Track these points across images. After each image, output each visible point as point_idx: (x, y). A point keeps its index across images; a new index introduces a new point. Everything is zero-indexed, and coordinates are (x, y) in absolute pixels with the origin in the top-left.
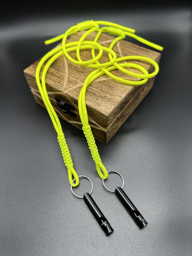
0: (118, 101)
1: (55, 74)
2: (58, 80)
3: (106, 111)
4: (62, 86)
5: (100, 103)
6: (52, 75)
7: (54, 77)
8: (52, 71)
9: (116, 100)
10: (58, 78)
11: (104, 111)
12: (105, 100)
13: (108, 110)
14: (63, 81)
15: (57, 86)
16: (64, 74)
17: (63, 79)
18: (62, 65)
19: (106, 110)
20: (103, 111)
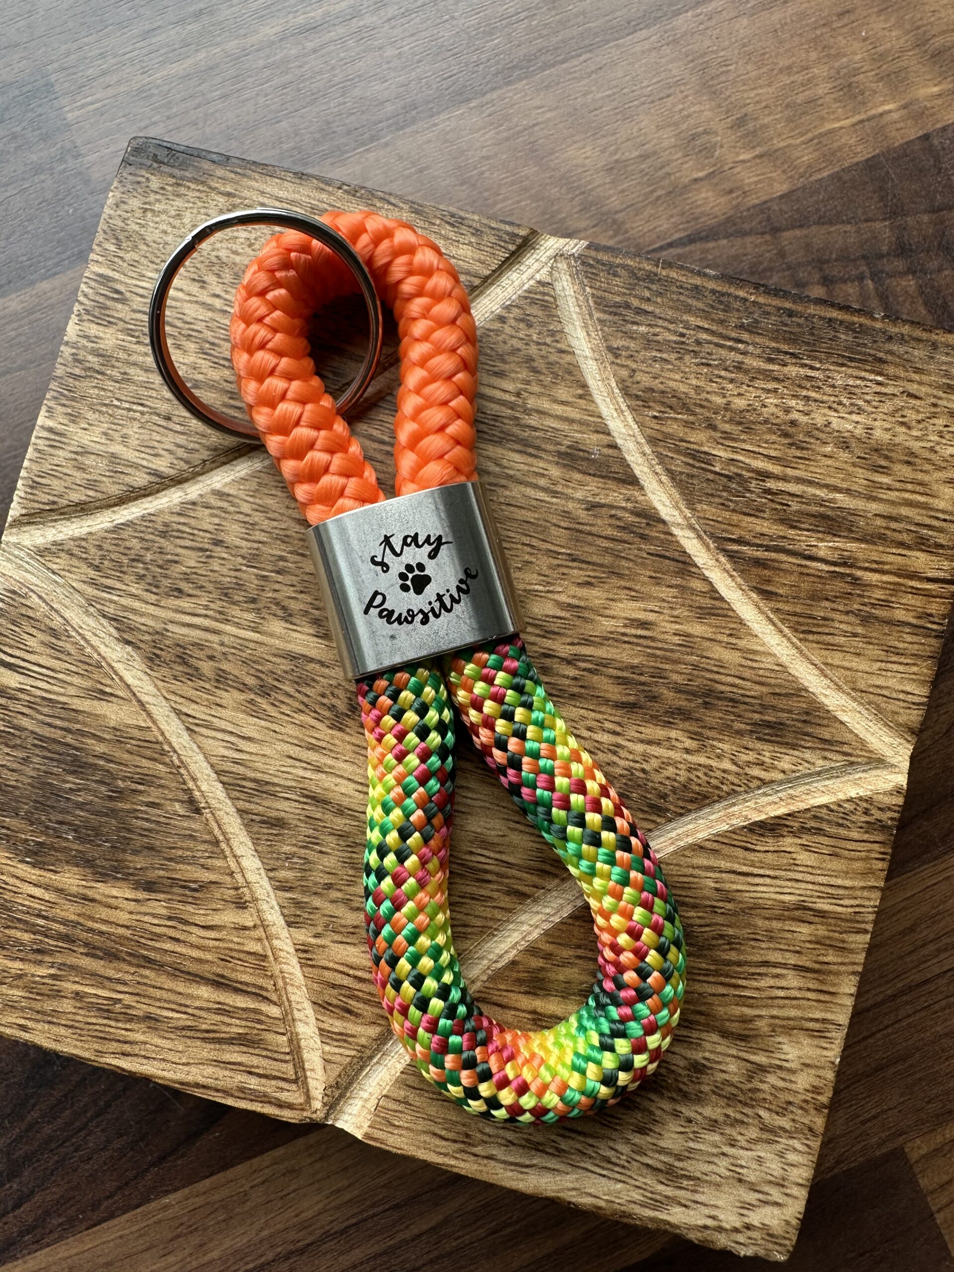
0: (816, 1090)
1: (168, 946)
2: (223, 1010)
3: (765, 1227)
4: (289, 1070)
5: (679, 1157)
6: (149, 962)
7: (169, 984)
8: (123, 917)
9: (803, 1081)
10: (219, 983)
11: (748, 1227)
12: (708, 1111)
13: (776, 1211)
14: (274, 1011)
15: (253, 1083)
16: (247, 918)
17: (261, 982)
18: (178, 807)
19: (755, 1218)
20: (741, 1238)
